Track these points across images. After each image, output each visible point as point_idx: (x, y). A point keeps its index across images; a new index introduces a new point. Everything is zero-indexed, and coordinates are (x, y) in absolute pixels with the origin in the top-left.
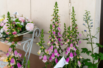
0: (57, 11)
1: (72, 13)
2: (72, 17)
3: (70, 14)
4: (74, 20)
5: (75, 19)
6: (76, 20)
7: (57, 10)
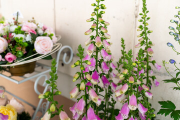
0: (100, 10)
1: (141, 14)
2: (141, 24)
3: (136, 17)
4: (145, 32)
5: (147, 29)
6: (149, 32)
7: (103, 8)
